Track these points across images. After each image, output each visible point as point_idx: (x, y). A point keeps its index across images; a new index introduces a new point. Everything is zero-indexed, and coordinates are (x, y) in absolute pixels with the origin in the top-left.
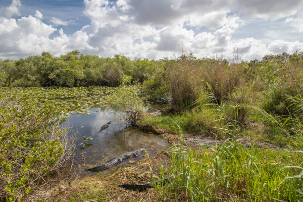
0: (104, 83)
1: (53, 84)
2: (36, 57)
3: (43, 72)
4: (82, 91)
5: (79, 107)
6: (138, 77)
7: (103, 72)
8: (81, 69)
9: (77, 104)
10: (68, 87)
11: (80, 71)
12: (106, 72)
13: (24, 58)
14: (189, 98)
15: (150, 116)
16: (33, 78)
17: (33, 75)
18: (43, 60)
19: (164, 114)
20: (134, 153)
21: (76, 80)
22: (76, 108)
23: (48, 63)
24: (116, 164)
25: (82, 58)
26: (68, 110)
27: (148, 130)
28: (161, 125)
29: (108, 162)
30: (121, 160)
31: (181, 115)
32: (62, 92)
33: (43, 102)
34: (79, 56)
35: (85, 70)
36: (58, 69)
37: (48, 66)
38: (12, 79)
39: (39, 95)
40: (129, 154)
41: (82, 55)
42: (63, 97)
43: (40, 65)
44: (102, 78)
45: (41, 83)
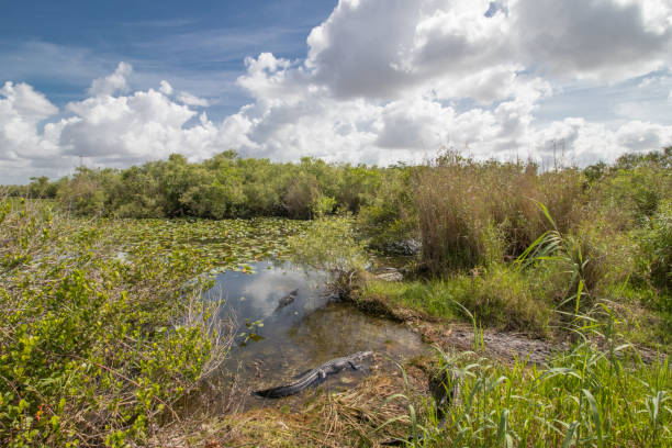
0: (281, 213)
1: (186, 214)
2: (158, 164)
3: (170, 191)
4: (239, 228)
5: (235, 259)
6: (349, 202)
7: (279, 191)
8: (238, 185)
9: (230, 253)
10: (215, 218)
11: (236, 189)
12: (284, 189)
13: (139, 165)
14: (462, 244)
15: (384, 284)
16: (152, 202)
17: (151, 196)
18: (171, 168)
19: (408, 277)
20: (351, 360)
21: (229, 206)
22: (230, 260)
23: (180, 174)
25: (240, 164)
26: (215, 264)
27: (376, 311)
28: (404, 302)
29: (297, 377)
30: (324, 375)
31: (446, 281)
32: (203, 228)
33: (168, 247)
34: (234, 161)
35: (245, 187)
36: (196, 185)
37: (180, 179)
38: (115, 203)
39: (161, 233)
40: (341, 362)
41: (240, 158)
42: (203, 238)
43: (164, 178)
44: (277, 202)
45: (165, 210)
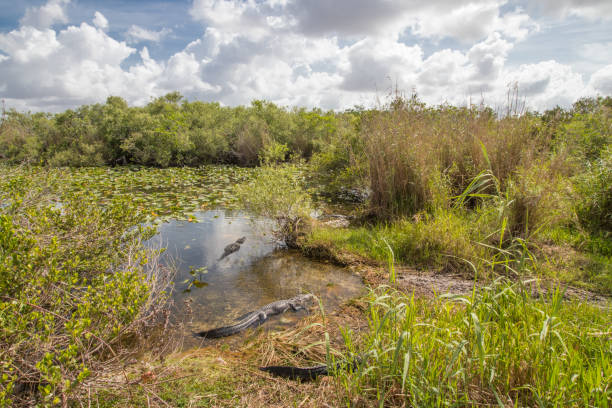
0: (232, 160)
1: (129, 162)
2: (95, 108)
3: (110, 137)
4: (188, 176)
5: (181, 207)
6: (301, 148)
7: (228, 137)
8: (184, 131)
9: (176, 202)
10: (160, 166)
11: (183, 135)
12: (234, 136)
13: (74, 108)
14: (409, 190)
15: (327, 228)
16: (90, 149)
17: (90, 143)
18: (110, 112)
19: (355, 223)
20: (292, 302)
21: (175, 153)
22: (175, 209)
23: (120, 119)
24: (255, 324)
25: (186, 107)
26: (159, 213)
27: (320, 256)
28: (348, 247)
29: (239, 319)
30: (265, 316)
31: (390, 226)
32: (147, 176)
33: (110, 196)
34: (179, 104)
35: (192, 133)
36: (138, 130)
37: (120, 125)
38: (50, 151)
39: (102, 182)
40: (282, 304)
41: (186, 102)
42: (148, 187)
43: (103, 123)
44: (226, 149)
45: (105, 157)
